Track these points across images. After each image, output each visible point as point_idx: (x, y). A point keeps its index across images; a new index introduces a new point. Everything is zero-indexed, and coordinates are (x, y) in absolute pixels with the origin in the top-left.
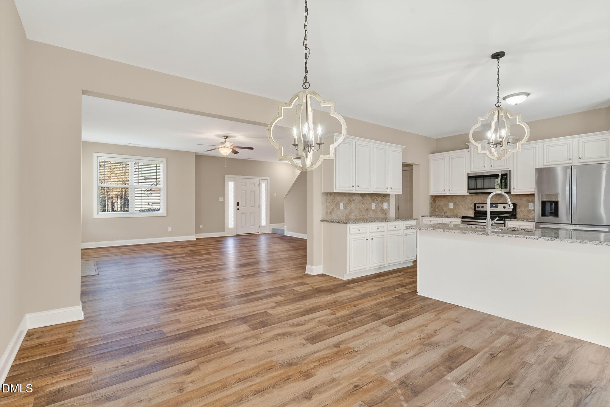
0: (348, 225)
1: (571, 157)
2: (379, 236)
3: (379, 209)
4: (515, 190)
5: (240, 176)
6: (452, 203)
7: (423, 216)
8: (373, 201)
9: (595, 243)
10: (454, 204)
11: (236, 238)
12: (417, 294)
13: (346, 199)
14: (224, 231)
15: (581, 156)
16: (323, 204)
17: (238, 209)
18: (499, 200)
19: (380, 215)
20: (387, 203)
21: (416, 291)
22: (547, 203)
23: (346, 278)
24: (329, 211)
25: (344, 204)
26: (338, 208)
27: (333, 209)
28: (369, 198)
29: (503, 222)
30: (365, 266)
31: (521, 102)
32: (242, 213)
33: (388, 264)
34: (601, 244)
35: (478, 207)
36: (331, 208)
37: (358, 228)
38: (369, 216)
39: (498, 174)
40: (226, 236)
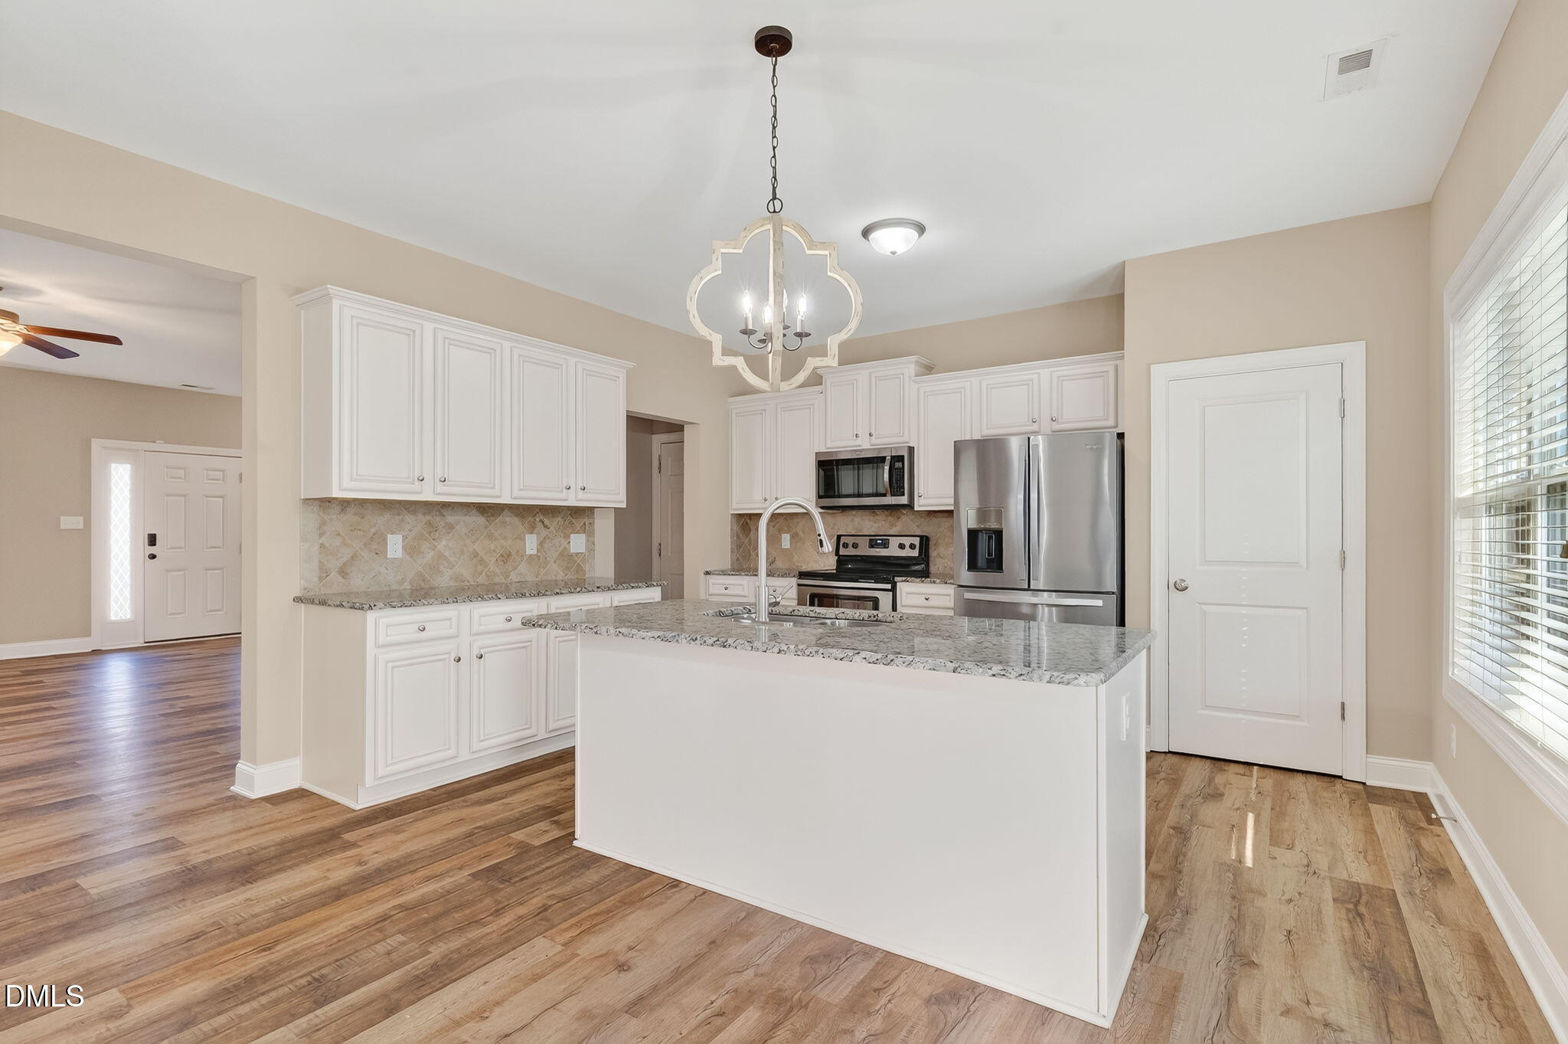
0: (371, 616)
1: (1036, 416)
2: (509, 644)
3: (553, 555)
4: (922, 501)
5: (159, 446)
6: (789, 535)
7: (707, 573)
8: (532, 529)
9: (991, 672)
10: (792, 537)
11: (139, 657)
12: (575, 843)
13: (415, 523)
14: (89, 635)
15: (1055, 415)
16: (304, 539)
17: (153, 557)
18: (892, 525)
19: (555, 571)
20: (583, 537)
21: (571, 836)
22: (980, 534)
23: (363, 801)
24: (334, 564)
25: (405, 538)
26: (381, 552)
27: (354, 557)
28: (516, 519)
29: (889, 586)
30: (449, 749)
31: (906, 250)
32: (168, 571)
33: (551, 731)
34: (1004, 675)
35: (846, 546)
36: (346, 554)
37: (417, 623)
38: (514, 577)
39: (885, 457)
40: (96, 652)
